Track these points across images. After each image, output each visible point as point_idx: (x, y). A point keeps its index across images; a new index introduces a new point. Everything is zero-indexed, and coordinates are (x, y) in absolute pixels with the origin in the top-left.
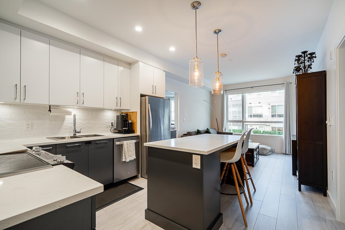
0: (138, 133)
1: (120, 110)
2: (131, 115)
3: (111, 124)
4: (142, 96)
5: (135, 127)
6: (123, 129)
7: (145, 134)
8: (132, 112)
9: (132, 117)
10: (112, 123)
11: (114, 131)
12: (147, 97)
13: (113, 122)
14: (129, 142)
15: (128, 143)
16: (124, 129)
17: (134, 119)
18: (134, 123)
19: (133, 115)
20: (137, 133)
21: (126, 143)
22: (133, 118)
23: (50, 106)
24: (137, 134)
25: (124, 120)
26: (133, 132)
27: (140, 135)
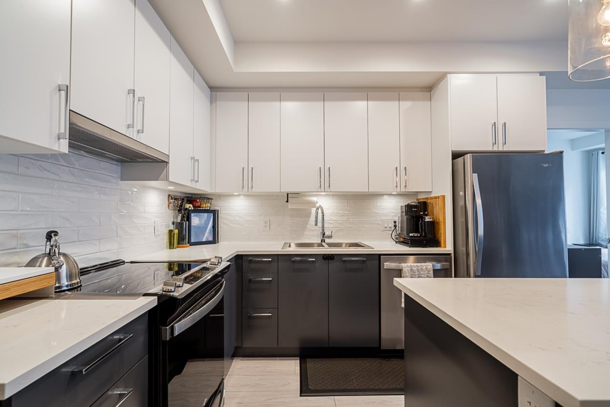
0: (448, 247)
1: (414, 195)
2: (433, 204)
3: (393, 224)
4: (456, 156)
5: (440, 232)
6: (411, 235)
7: (465, 252)
8: (436, 198)
9: (435, 209)
10: (395, 222)
11: (397, 238)
12: (468, 158)
13: (396, 219)
14: (417, 266)
15: (414, 268)
16: (411, 237)
17: (439, 212)
18: (438, 223)
19: (436, 204)
20: (445, 247)
21: (409, 269)
22: (437, 211)
23: (288, 194)
24: (447, 249)
25: (412, 216)
26: (436, 243)
27: (452, 252)
